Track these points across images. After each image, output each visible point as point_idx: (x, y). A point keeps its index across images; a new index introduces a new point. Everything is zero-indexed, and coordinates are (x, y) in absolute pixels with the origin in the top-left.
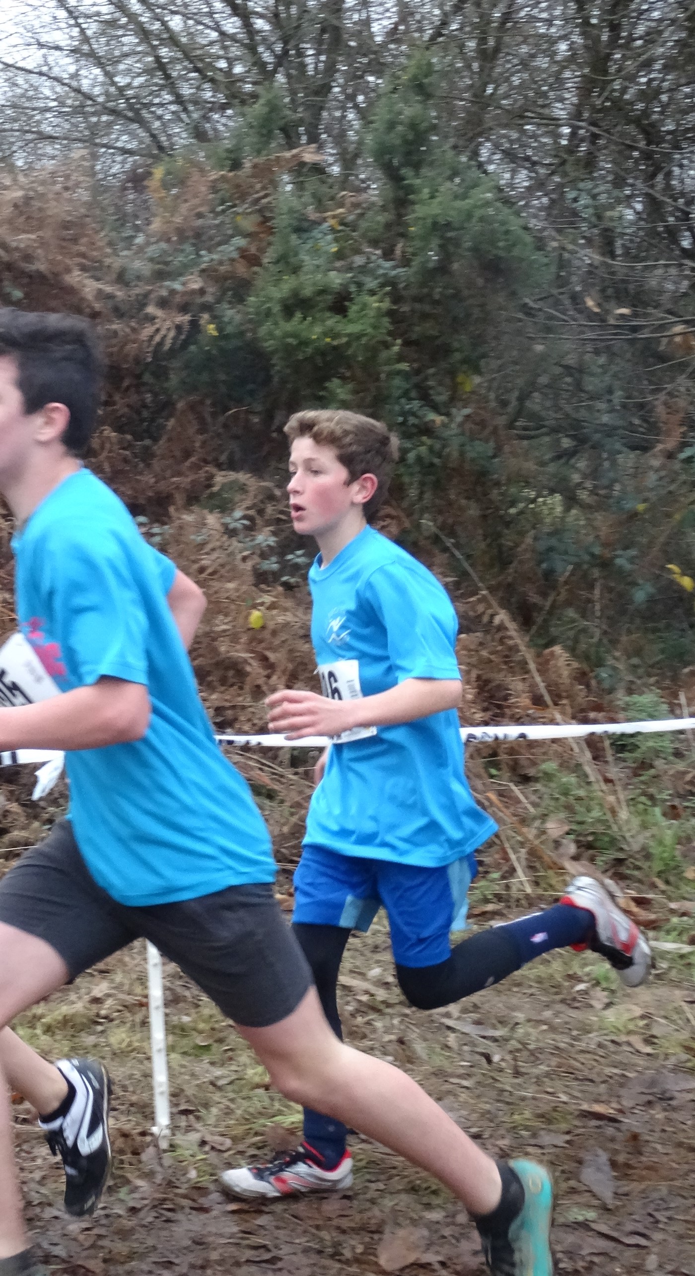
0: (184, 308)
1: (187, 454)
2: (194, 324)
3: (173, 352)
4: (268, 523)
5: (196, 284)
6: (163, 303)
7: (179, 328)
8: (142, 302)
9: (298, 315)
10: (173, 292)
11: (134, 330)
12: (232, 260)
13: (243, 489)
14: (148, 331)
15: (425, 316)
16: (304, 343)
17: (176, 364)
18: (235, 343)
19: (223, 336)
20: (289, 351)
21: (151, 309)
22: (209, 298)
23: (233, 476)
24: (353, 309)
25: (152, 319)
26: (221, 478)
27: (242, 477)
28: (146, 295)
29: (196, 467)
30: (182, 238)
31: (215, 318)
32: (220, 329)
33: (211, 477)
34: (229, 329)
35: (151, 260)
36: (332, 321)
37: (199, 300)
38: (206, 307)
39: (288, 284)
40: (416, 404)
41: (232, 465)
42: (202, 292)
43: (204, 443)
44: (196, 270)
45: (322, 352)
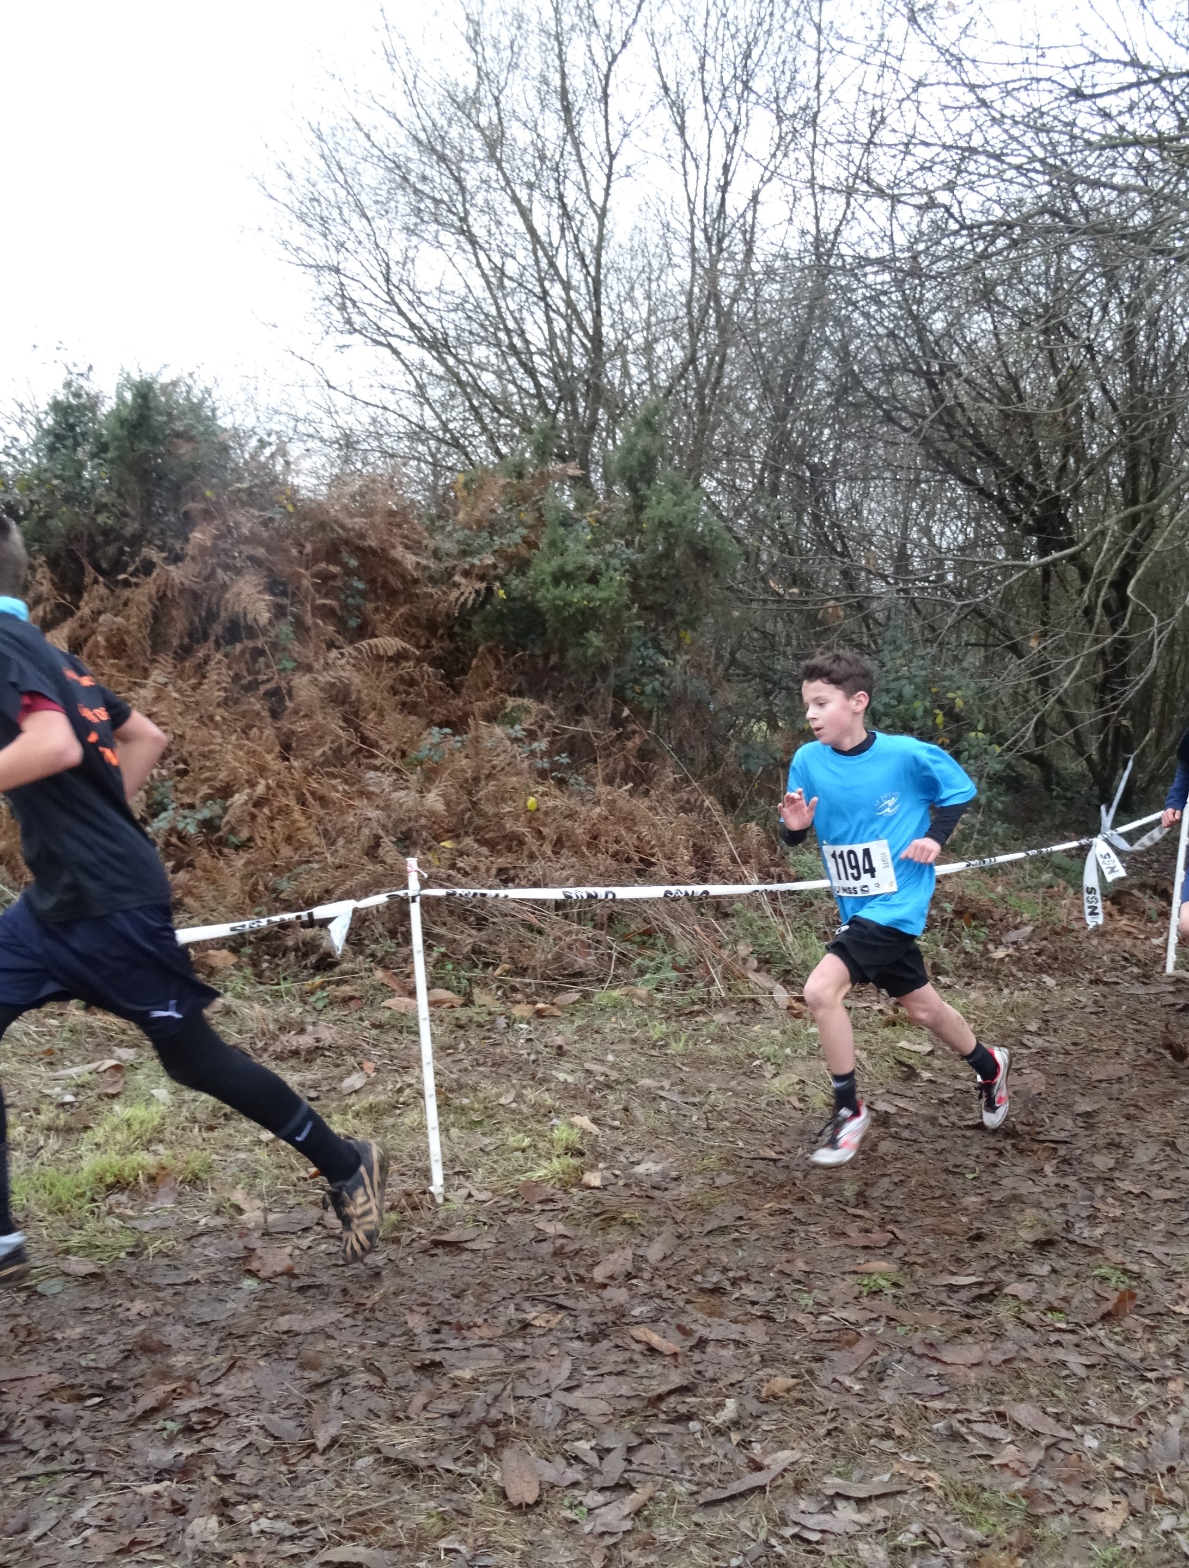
0: (482, 578)
1: (487, 685)
2: (489, 590)
3: (474, 610)
4: (547, 735)
5: (489, 560)
6: (466, 574)
7: (478, 592)
8: (450, 573)
9: (564, 584)
10: (473, 566)
11: (444, 593)
12: (517, 545)
13: (527, 711)
14: (455, 594)
15: (656, 589)
16: (568, 604)
17: (476, 619)
18: (518, 604)
19: (510, 598)
20: (557, 610)
21: (457, 578)
22: (500, 571)
23: (519, 701)
24: (603, 581)
25: (457, 585)
26: (511, 702)
27: (527, 702)
28: (454, 568)
29: (494, 695)
30: (480, 527)
31: (503, 586)
32: (507, 593)
33: (504, 702)
34: (515, 594)
35: (458, 542)
36: (588, 589)
37: (493, 573)
38: (498, 578)
39: (556, 562)
40: (651, 651)
41: (520, 693)
42: (495, 566)
43: (499, 677)
44: (489, 550)
45: (582, 612)
